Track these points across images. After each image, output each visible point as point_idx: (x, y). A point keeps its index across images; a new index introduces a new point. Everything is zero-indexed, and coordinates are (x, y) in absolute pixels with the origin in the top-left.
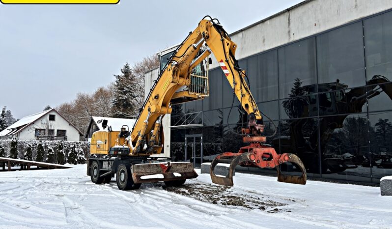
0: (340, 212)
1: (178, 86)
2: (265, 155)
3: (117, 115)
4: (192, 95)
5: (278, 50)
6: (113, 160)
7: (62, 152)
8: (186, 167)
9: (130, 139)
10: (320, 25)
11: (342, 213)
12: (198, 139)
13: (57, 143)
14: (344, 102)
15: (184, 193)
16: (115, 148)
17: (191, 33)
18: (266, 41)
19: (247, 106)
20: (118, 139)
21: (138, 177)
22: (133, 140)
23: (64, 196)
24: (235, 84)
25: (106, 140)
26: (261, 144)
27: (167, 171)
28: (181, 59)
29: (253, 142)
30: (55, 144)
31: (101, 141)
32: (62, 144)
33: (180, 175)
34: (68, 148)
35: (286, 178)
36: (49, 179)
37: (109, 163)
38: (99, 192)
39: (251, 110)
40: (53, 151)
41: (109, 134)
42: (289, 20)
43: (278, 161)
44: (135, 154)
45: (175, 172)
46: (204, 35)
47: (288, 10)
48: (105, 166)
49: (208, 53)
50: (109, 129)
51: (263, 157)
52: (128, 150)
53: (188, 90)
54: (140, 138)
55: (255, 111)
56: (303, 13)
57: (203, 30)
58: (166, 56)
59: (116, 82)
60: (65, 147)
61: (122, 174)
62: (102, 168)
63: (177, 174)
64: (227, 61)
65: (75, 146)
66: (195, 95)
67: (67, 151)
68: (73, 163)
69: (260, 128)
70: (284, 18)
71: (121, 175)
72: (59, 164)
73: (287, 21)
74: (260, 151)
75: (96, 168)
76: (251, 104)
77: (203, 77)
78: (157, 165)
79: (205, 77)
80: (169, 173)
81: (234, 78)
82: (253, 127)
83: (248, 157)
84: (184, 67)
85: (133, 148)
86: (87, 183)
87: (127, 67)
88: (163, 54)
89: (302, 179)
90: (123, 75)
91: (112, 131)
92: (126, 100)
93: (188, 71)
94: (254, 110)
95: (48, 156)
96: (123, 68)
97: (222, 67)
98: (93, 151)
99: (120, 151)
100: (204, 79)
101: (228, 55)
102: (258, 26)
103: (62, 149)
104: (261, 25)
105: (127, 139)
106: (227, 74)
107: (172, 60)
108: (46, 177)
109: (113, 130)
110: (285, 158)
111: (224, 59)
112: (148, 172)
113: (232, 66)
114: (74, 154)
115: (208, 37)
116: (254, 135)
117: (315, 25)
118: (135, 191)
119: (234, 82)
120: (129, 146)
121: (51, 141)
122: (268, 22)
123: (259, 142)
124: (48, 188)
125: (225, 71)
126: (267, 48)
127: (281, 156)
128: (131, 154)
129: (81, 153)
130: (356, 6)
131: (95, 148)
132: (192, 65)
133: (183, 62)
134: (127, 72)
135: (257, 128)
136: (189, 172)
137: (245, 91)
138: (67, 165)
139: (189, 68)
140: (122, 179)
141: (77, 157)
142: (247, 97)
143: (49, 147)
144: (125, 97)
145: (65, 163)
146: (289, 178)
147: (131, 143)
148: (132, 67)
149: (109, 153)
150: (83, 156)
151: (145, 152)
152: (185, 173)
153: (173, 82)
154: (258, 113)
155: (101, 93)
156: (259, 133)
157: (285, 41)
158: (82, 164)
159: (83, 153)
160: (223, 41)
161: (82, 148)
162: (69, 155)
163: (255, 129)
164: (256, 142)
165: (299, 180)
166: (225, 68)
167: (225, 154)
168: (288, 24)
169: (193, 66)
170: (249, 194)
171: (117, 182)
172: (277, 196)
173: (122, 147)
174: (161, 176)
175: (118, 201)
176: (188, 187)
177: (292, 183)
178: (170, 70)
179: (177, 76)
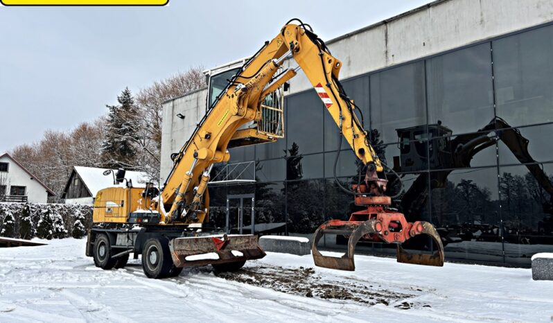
0: (499, 305)
1: (244, 120)
2: (393, 224)
3: (111, 164)
4: (261, 135)
5: (369, 77)
6: (137, 232)
7: (28, 221)
8: (248, 242)
9: (160, 199)
10: (431, 45)
11: (503, 307)
12: (247, 201)
13: (20, 207)
14: (448, 152)
15: (250, 281)
16: (138, 213)
17: (267, 43)
18: (352, 64)
19: (362, 151)
20: (141, 200)
21: (182, 257)
22: (166, 201)
23: (64, 290)
24: (343, 119)
25: (123, 201)
26: (385, 208)
27: (223, 248)
28: (253, 80)
29: (373, 205)
30: (17, 208)
31: (113, 203)
32: (28, 207)
33: (241, 254)
34: (37, 214)
35: (412, 257)
36: (19, 262)
37: (128, 237)
38: (117, 283)
39: (368, 158)
40: (13, 219)
41: (127, 192)
42: (386, 35)
43: (409, 233)
44: (169, 223)
45: (234, 249)
46: (292, 46)
47: (385, 22)
48: (121, 241)
49: (292, 73)
50: (127, 185)
51: (390, 227)
52: (159, 217)
53: (256, 128)
54: (178, 198)
55: (374, 159)
56: (406, 27)
57: (290, 38)
58: (219, 76)
59: (110, 115)
60: (32, 212)
61: (154, 253)
62: (115, 244)
63: (236, 253)
64: (329, 86)
65: (49, 210)
66: (266, 135)
67: (36, 219)
68: (45, 237)
69: (382, 184)
70: (379, 33)
71: (150, 254)
72: (22, 238)
73: (384, 38)
74: (387, 217)
75: (103, 244)
76: (368, 148)
77: (276, 109)
78: (207, 239)
79: (279, 110)
80: (225, 250)
81: (340, 110)
82: (373, 183)
83: (373, 227)
84: (254, 93)
85: (166, 214)
86: (88, 268)
87: (127, 94)
88: (214, 73)
89: (437, 259)
90: (121, 105)
91: (132, 187)
92: (124, 143)
93: (260, 99)
94: (373, 157)
95: (5, 227)
96: (120, 95)
97: (321, 94)
98: (99, 218)
99: (145, 218)
100: (278, 112)
101: (329, 76)
102: (341, 42)
103: (28, 215)
104: (345, 40)
105: (156, 199)
106: (329, 105)
107: (235, 82)
108: (12, 259)
109: (134, 186)
110: (418, 228)
111: (324, 83)
112: (195, 249)
113: (337, 94)
114: (48, 223)
115: (298, 50)
116: (374, 195)
117: (424, 45)
118: (173, 280)
119: (341, 117)
120: (160, 210)
121: (11, 203)
122: (356, 37)
123: (383, 205)
124: (29, 278)
125: (325, 101)
126: (353, 74)
127: (412, 226)
128: (163, 223)
129: (59, 222)
130: (482, 21)
131: (103, 213)
132: (265, 91)
133: (254, 85)
134: (126, 101)
135: (379, 184)
136: (253, 250)
137: (357, 131)
138: (35, 240)
139: (262, 94)
140: (153, 262)
141: (52, 229)
142: (362, 138)
143: (7, 213)
144: (123, 138)
145: (32, 237)
146: (416, 258)
147: (162, 206)
148: (134, 95)
149: (128, 220)
150: (62, 227)
151: (183, 220)
152: (248, 251)
153: (237, 114)
154: (378, 161)
155: (84, 132)
156: (381, 192)
157: (381, 65)
158: (60, 238)
159: (62, 222)
160: (322, 56)
161: (61, 214)
162: (38, 225)
163: (376, 185)
164: (378, 205)
165: (432, 260)
166: (326, 96)
167: (331, 223)
168: (384, 42)
169: (267, 92)
170: (347, 281)
171: (143, 266)
172: (390, 283)
173: (149, 212)
174: (214, 256)
175: (161, 297)
176: (249, 272)
177: (420, 264)
178: (233, 96)
179: (243, 105)
